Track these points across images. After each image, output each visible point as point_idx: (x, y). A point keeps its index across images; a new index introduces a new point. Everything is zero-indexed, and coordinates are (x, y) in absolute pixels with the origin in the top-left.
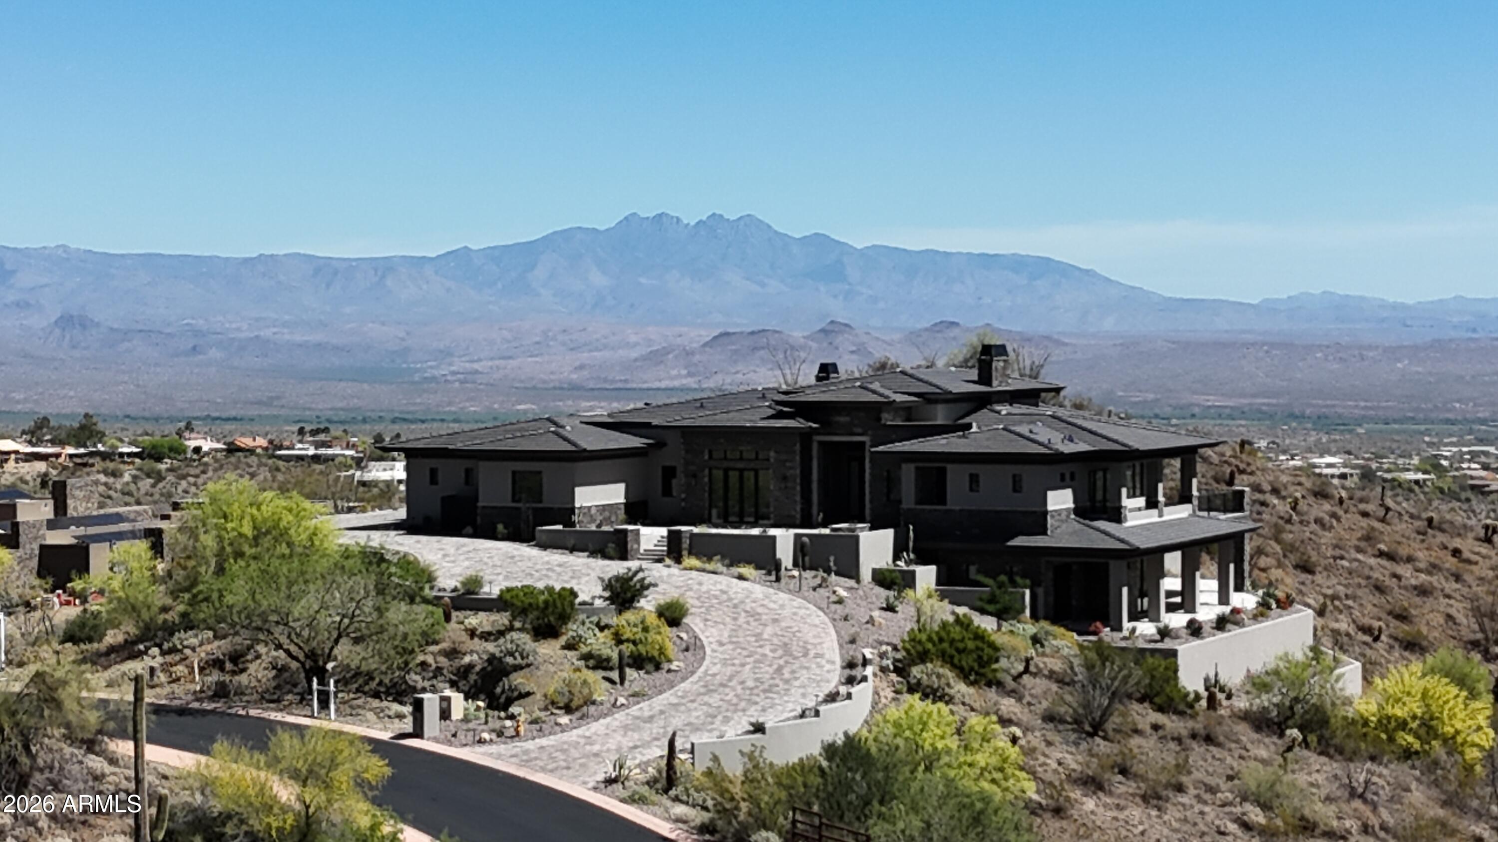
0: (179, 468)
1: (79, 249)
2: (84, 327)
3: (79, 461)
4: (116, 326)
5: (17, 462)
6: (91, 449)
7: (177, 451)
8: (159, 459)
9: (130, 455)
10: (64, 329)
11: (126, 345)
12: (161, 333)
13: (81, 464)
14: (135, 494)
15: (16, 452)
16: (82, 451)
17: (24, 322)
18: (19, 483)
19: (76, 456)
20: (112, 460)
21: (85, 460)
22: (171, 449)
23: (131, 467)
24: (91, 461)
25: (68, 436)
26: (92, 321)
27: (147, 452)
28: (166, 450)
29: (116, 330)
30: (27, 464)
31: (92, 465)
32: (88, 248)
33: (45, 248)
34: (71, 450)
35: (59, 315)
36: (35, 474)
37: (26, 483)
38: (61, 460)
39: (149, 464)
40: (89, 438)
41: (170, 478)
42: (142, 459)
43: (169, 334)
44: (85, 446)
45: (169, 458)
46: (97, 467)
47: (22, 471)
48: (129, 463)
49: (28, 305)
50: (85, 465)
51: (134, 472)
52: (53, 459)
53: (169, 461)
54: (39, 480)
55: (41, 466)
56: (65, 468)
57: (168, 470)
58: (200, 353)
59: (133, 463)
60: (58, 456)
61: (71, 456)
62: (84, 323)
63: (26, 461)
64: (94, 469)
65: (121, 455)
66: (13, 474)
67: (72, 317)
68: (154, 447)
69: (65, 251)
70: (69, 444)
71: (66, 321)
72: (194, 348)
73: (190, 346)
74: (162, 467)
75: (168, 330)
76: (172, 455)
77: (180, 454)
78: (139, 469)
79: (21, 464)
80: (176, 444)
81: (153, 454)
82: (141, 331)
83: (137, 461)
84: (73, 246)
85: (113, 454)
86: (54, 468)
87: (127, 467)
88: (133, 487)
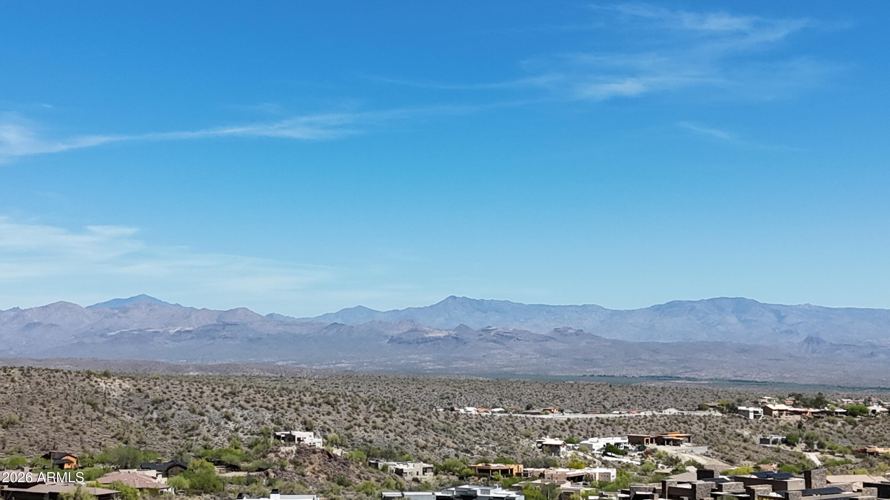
0: (865, 420)
1: (816, 306)
2: (818, 343)
3: (816, 415)
4: (833, 342)
5: (787, 415)
6: (822, 410)
7: (863, 412)
8: (855, 416)
9: (840, 413)
10: (809, 344)
11: (839, 351)
12: (855, 346)
13: (817, 416)
14: (843, 432)
15: (786, 410)
16: (817, 410)
17: (790, 340)
18: (788, 425)
19: (815, 413)
20: (832, 416)
21: (819, 415)
22: (861, 411)
23: (841, 419)
24: (822, 416)
25: (811, 403)
26: (822, 340)
27: (849, 412)
28: (858, 411)
29: (835, 345)
30: (791, 416)
31: (823, 418)
32: (820, 305)
33: (800, 305)
34: (812, 410)
35: (806, 337)
36: (795, 421)
37: (791, 425)
38: (808, 415)
39: (850, 418)
40: (820, 405)
41: (861, 425)
42: (847, 415)
43: (859, 347)
44: (819, 408)
45: (860, 415)
46: (825, 419)
47: (789, 419)
48: (840, 417)
49: (792, 332)
50: (819, 417)
51: (843, 422)
52: (804, 414)
53: (860, 417)
54: (797, 424)
55: (798, 417)
56: (809, 419)
57: (859, 421)
58: (875, 356)
59: (842, 417)
60: (806, 412)
61: (812, 413)
62: (819, 341)
63: (791, 415)
64: (823, 420)
65: (837, 413)
66: (785, 421)
67: (812, 338)
68: (852, 409)
69: (809, 307)
70: (811, 407)
71: (809, 340)
72: (872, 353)
73: (870, 352)
74: (857, 419)
75: (859, 345)
76: (861, 414)
77: (865, 413)
78: (845, 420)
79: (789, 416)
80: (863, 409)
81: (852, 413)
82: (845, 345)
83: (844, 416)
84: (813, 304)
85: (833, 412)
86: (805, 418)
87: (839, 419)
88: (842, 429)
